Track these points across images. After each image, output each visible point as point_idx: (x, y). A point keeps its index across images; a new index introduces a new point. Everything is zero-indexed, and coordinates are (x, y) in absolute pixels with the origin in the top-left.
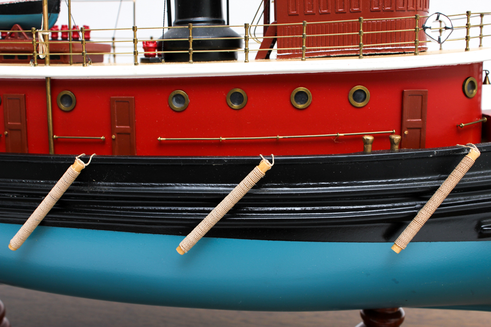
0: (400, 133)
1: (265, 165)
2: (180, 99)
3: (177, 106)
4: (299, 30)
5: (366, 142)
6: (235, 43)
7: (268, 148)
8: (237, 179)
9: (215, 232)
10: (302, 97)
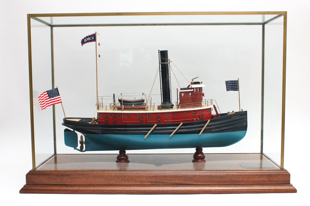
0: (199, 118)
1: (182, 124)
2: (167, 115)
3: (167, 116)
4: (184, 105)
5: (194, 120)
6: (173, 106)
7: (181, 121)
8: (178, 126)
9: (175, 134)
10: (185, 114)
